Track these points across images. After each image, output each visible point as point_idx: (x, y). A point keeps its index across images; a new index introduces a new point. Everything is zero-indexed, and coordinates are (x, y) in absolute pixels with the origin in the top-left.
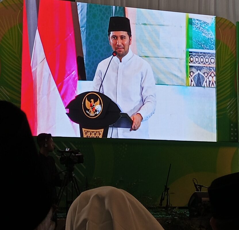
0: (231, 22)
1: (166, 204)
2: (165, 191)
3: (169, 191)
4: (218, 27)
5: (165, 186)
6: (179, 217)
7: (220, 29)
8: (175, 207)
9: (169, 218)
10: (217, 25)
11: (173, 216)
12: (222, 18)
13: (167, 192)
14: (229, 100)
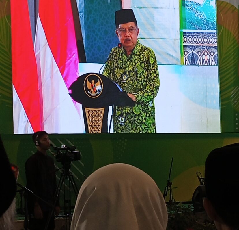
0: (232, 5)
1: (169, 199)
2: (168, 186)
3: (171, 185)
4: (219, 11)
5: (168, 181)
6: (182, 212)
7: (221, 13)
8: (178, 202)
9: (173, 214)
10: (218, 9)
11: (177, 211)
12: (223, 2)
13: (170, 187)
14: (233, 88)
